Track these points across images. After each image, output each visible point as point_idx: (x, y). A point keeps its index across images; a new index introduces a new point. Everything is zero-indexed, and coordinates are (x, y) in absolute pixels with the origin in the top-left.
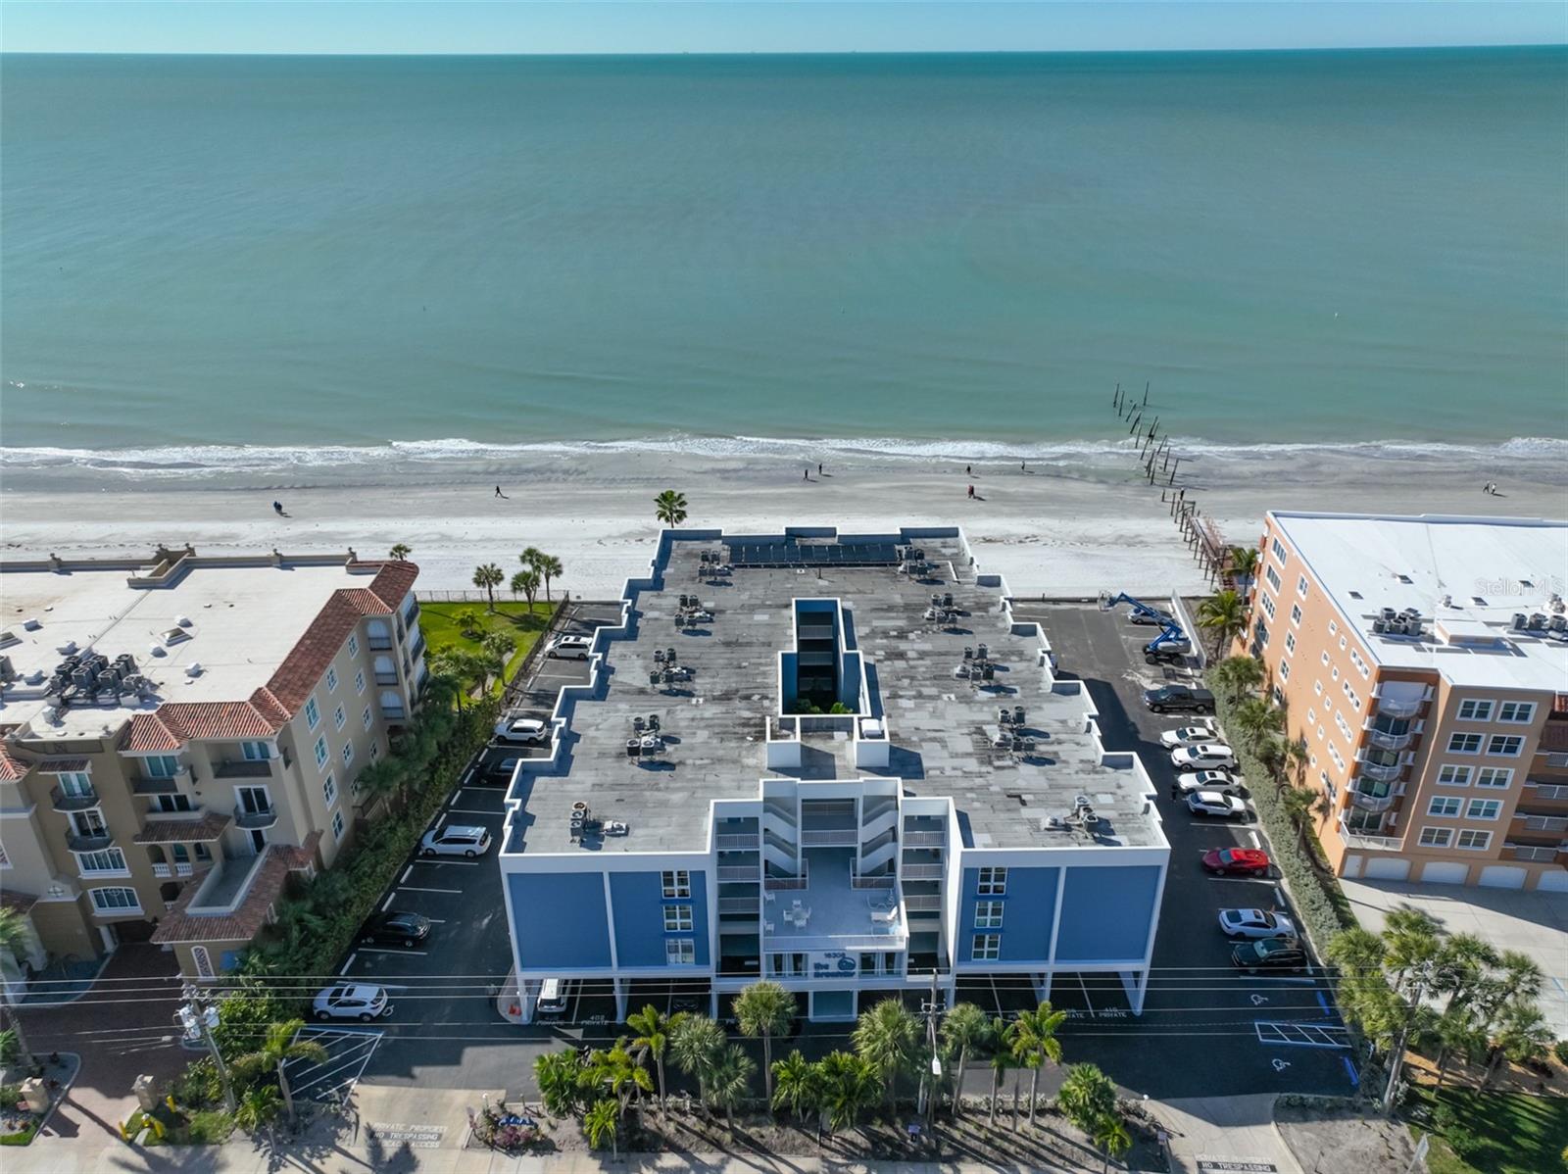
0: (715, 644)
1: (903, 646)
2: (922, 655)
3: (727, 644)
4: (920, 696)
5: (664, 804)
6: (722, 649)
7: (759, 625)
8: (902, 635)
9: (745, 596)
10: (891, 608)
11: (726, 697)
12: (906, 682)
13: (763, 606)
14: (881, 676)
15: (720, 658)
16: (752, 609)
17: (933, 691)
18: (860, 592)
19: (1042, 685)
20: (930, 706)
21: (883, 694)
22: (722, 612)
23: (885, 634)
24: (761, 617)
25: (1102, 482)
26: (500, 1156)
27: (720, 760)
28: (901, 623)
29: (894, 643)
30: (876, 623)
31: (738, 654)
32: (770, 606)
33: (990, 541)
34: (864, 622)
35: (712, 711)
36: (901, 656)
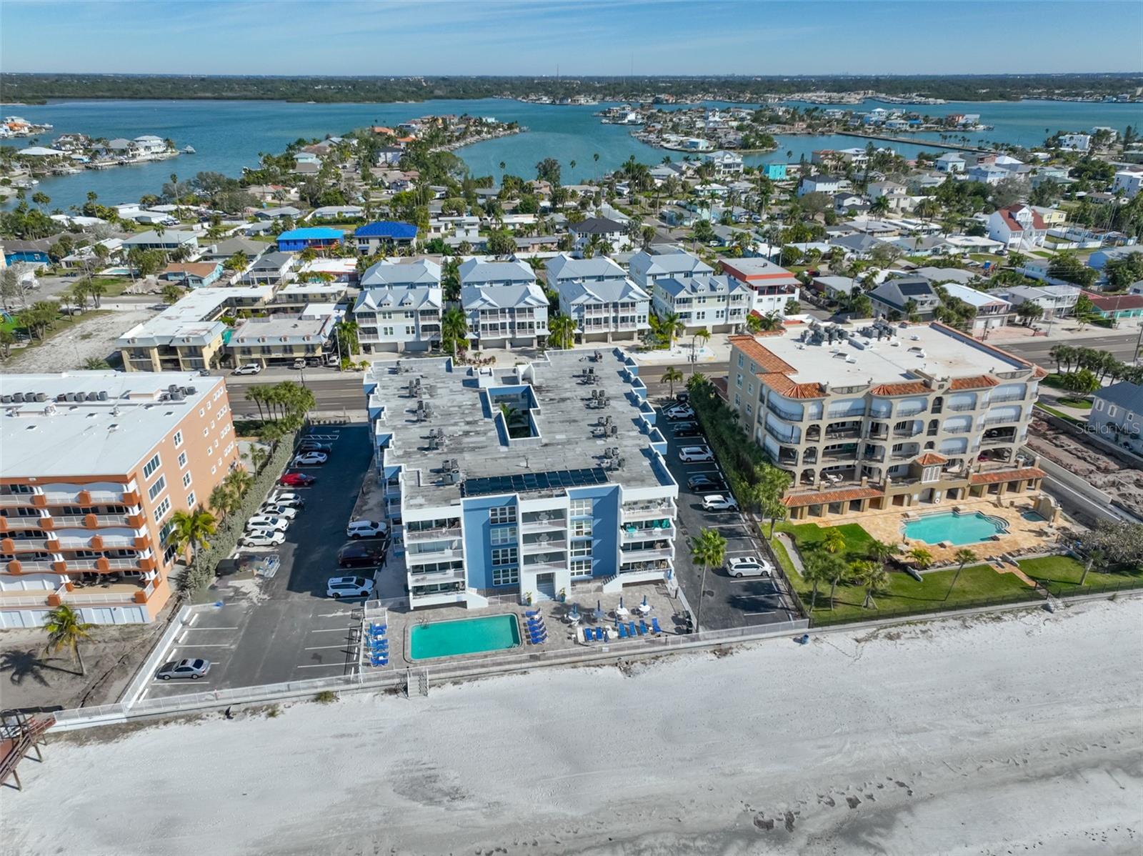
0: (583, 420)
1: (467, 428)
2: (456, 424)
3: (575, 421)
4: (460, 407)
5: (571, 367)
6: (578, 419)
7: (561, 432)
8: (466, 434)
9: (578, 450)
10: (473, 449)
11: (563, 400)
12: (467, 412)
13: (562, 444)
14: (480, 414)
15: (574, 415)
16: (569, 442)
17: (452, 409)
18: (496, 459)
20: (455, 403)
21: (480, 405)
22: (589, 438)
23: (477, 433)
24: (561, 437)
27: (554, 379)
28: (466, 440)
29: (472, 429)
30: (484, 439)
31: (566, 417)
32: (558, 444)
34: (491, 439)
35: (568, 395)
36: (468, 423)
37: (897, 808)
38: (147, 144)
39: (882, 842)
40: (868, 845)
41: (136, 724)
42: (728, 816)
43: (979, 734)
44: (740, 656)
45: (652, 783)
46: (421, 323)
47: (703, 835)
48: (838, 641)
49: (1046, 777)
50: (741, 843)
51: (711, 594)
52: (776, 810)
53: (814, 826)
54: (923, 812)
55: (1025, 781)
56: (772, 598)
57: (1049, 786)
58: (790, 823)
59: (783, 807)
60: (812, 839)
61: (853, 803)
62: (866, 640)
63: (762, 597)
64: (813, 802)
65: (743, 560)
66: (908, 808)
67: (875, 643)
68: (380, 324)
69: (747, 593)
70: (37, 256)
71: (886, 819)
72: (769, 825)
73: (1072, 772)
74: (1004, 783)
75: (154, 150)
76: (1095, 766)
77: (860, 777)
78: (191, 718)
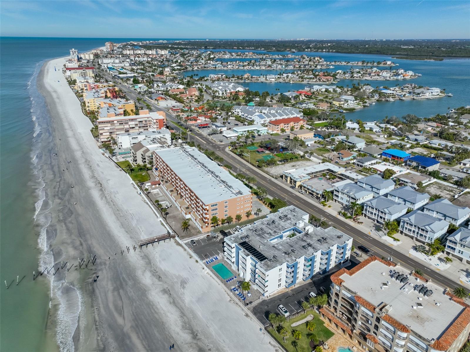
1: (272, 232)
2: (272, 230)
3: (292, 247)
4: (283, 227)
5: (329, 235)
6: (294, 247)
7: (283, 247)
8: (269, 233)
9: (276, 252)
10: (262, 237)
12: (281, 229)
13: (277, 249)
14: (282, 232)
16: (279, 250)
17: (280, 226)
22: (284, 252)
23: (270, 235)
24: (281, 247)
27: (316, 235)
28: (265, 235)
30: (268, 237)
33: (160, 278)
36: (275, 232)
38: (432, 91)
41: (181, 245)
44: (248, 319)
45: (199, 314)
46: (351, 201)
47: (190, 325)
48: (268, 338)
50: (190, 332)
52: (201, 337)
53: (199, 343)
58: (198, 339)
61: (209, 350)
62: (271, 345)
64: (206, 342)
67: (272, 348)
68: (340, 195)
70: (321, 137)
72: (196, 336)
75: (433, 94)
78: (185, 250)
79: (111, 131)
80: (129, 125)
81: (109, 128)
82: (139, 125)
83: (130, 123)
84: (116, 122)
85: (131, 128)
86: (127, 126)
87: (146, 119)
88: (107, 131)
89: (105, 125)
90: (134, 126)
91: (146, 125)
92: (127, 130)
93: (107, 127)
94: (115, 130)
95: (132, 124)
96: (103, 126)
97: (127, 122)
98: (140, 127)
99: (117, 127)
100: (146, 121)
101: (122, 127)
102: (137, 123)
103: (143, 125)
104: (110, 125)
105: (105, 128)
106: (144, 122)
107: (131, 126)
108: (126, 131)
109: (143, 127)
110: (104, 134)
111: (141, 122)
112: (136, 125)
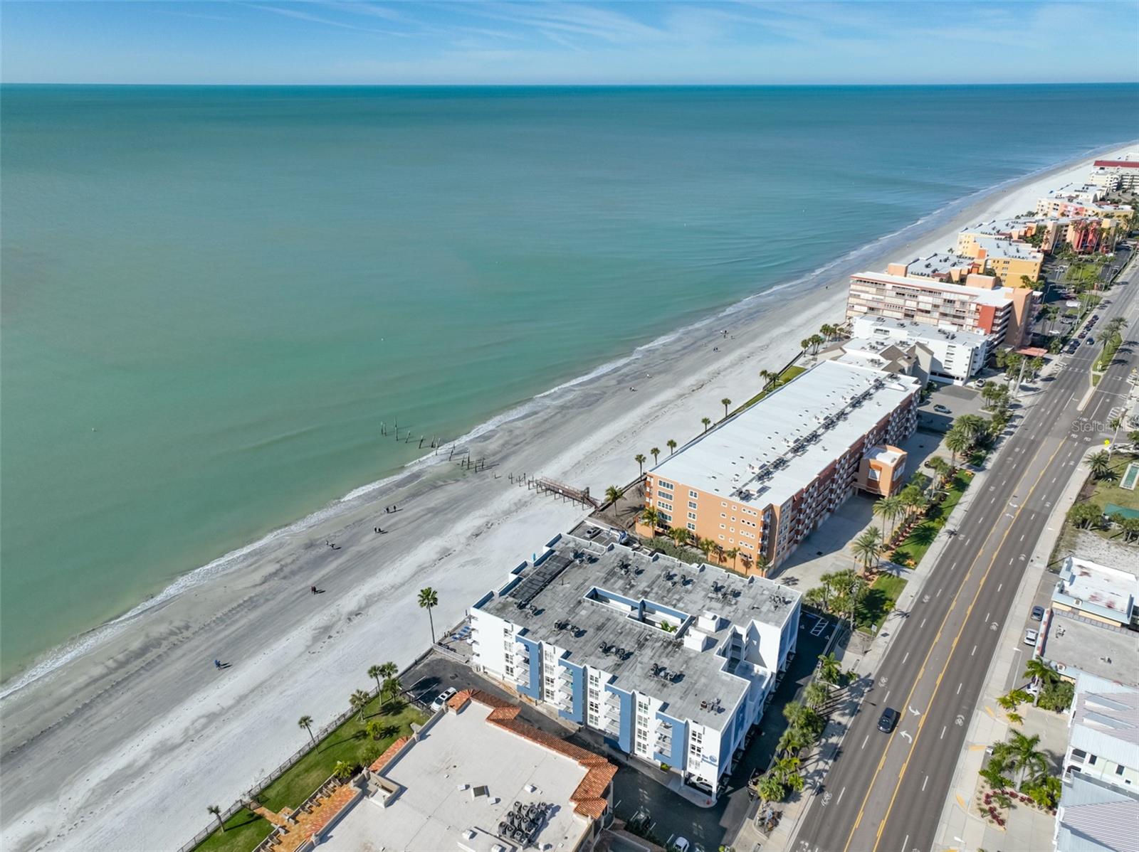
0: (595, 632)
1: (639, 589)
2: (650, 587)
3: (598, 630)
4: (678, 600)
5: (706, 685)
6: (601, 632)
7: (589, 615)
8: (631, 585)
9: (559, 610)
10: (607, 579)
11: (640, 645)
12: (666, 599)
13: (574, 608)
15: (608, 635)
16: (573, 612)
17: (677, 596)
18: (585, 580)
19: (693, 572)
20: (686, 601)
23: (626, 589)
24: (583, 612)
25: (458, 481)
26: (776, 829)
27: (686, 662)
28: (621, 582)
29: (635, 590)
30: (616, 587)
31: (609, 630)
33: (477, 535)
34: (612, 589)
35: (648, 652)
36: (646, 592)
37: (313, 644)
39: (314, 632)
40: (320, 628)
42: (371, 611)
43: (284, 691)
47: (376, 601)
49: (252, 691)
50: (363, 606)
51: (452, 678)
52: (356, 620)
53: (342, 623)
54: (302, 648)
55: (263, 683)
56: (419, 694)
57: (251, 687)
58: (349, 619)
59: (355, 622)
60: (340, 619)
61: (330, 637)
63: (425, 692)
64: (345, 629)
65: (448, 693)
66: (308, 647)
69: (435, 689)
71: (316, 639)
72: (356, 615)
73: (241, 699)
74: (271, 678)
76: (230, 708)
77: (331, 646)
79: (874, 305)
80: (918, 303)
81: (870, 297)
82: (942, 310)
83: (921, 298)
84: (889, 286)
85: (922, 311)
86: (911, 304)
87: (966, 298)
88: (864, 302)
89: (863, 288)
90: (929, 307)
91: (962, 314)
92: (910, 313)
93: (867, 292)
94: (880, 306)
95: (926, 301)
96: (859, 288)
97: (915, 293)
98: (945, 315)
99: (888, 300)
100: (963, 303)
101: (900, 301)
102: (939, 302)
103: (953, 312)
104: (873, 290)
105: (863, 295)
106: (957, 305)
107: (922, 306)
108: (906, 315)
109: (954, 316)
110: (856, 308)
111: (950, 301)
112: (936, 306)
